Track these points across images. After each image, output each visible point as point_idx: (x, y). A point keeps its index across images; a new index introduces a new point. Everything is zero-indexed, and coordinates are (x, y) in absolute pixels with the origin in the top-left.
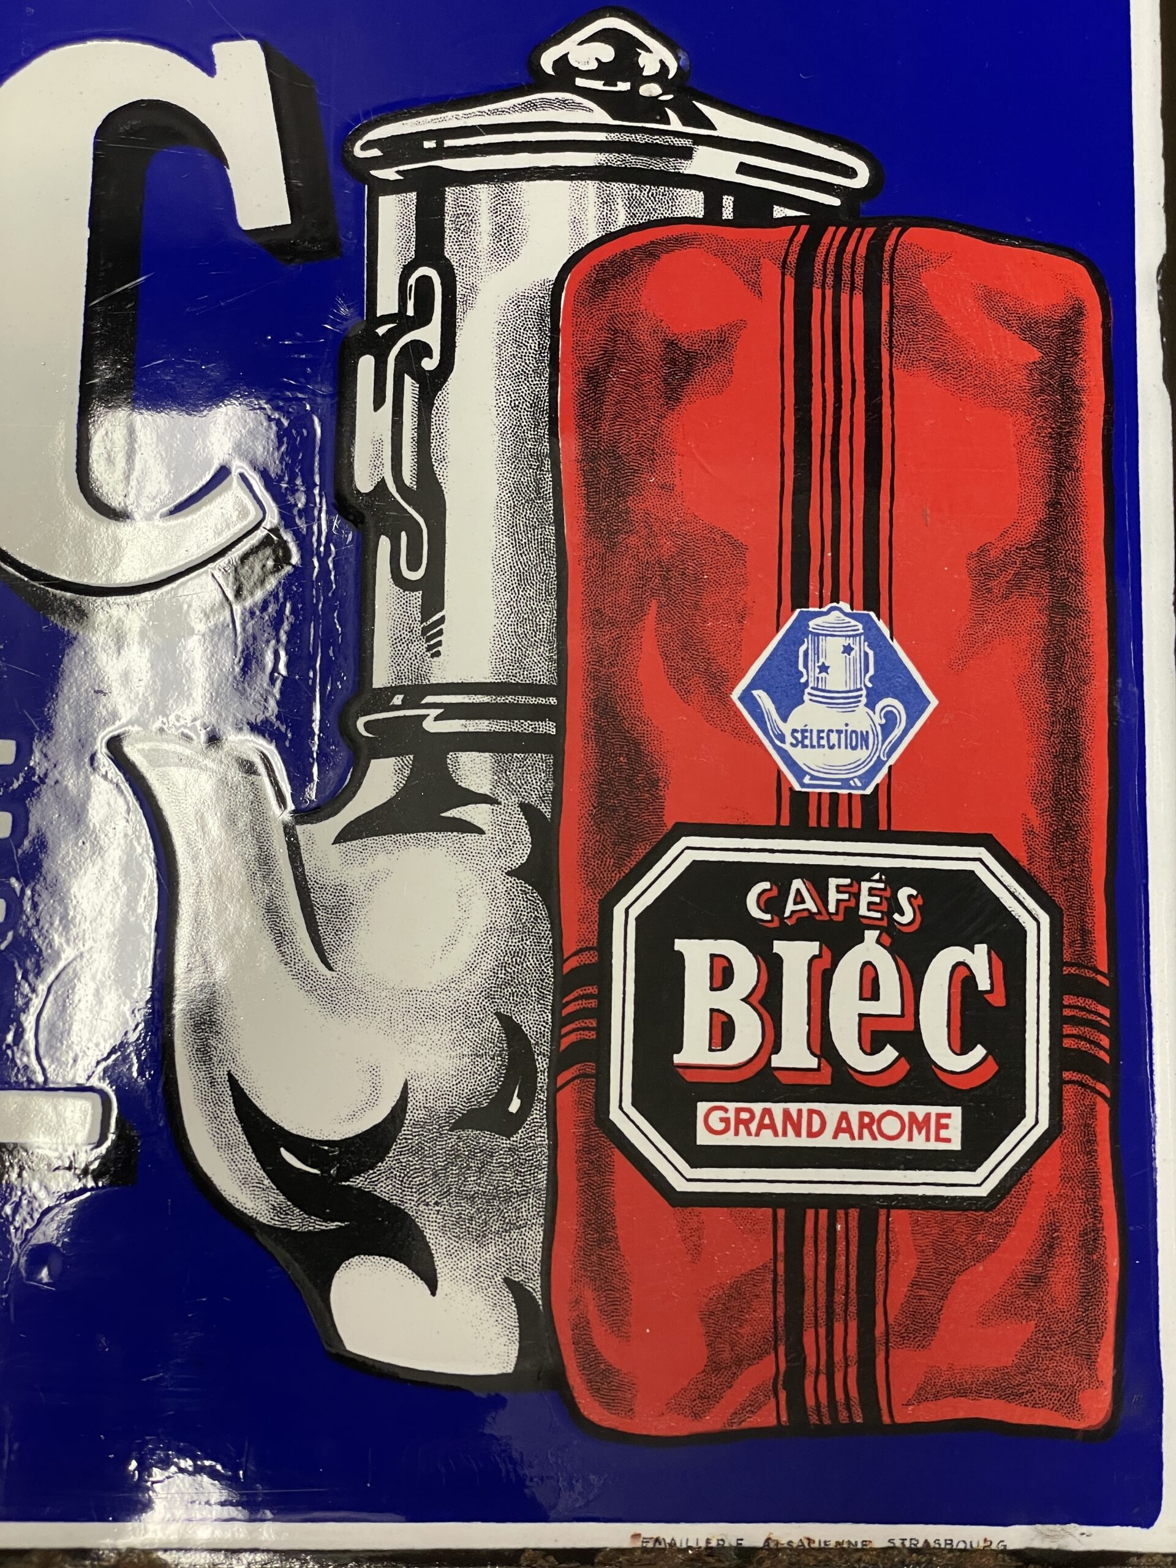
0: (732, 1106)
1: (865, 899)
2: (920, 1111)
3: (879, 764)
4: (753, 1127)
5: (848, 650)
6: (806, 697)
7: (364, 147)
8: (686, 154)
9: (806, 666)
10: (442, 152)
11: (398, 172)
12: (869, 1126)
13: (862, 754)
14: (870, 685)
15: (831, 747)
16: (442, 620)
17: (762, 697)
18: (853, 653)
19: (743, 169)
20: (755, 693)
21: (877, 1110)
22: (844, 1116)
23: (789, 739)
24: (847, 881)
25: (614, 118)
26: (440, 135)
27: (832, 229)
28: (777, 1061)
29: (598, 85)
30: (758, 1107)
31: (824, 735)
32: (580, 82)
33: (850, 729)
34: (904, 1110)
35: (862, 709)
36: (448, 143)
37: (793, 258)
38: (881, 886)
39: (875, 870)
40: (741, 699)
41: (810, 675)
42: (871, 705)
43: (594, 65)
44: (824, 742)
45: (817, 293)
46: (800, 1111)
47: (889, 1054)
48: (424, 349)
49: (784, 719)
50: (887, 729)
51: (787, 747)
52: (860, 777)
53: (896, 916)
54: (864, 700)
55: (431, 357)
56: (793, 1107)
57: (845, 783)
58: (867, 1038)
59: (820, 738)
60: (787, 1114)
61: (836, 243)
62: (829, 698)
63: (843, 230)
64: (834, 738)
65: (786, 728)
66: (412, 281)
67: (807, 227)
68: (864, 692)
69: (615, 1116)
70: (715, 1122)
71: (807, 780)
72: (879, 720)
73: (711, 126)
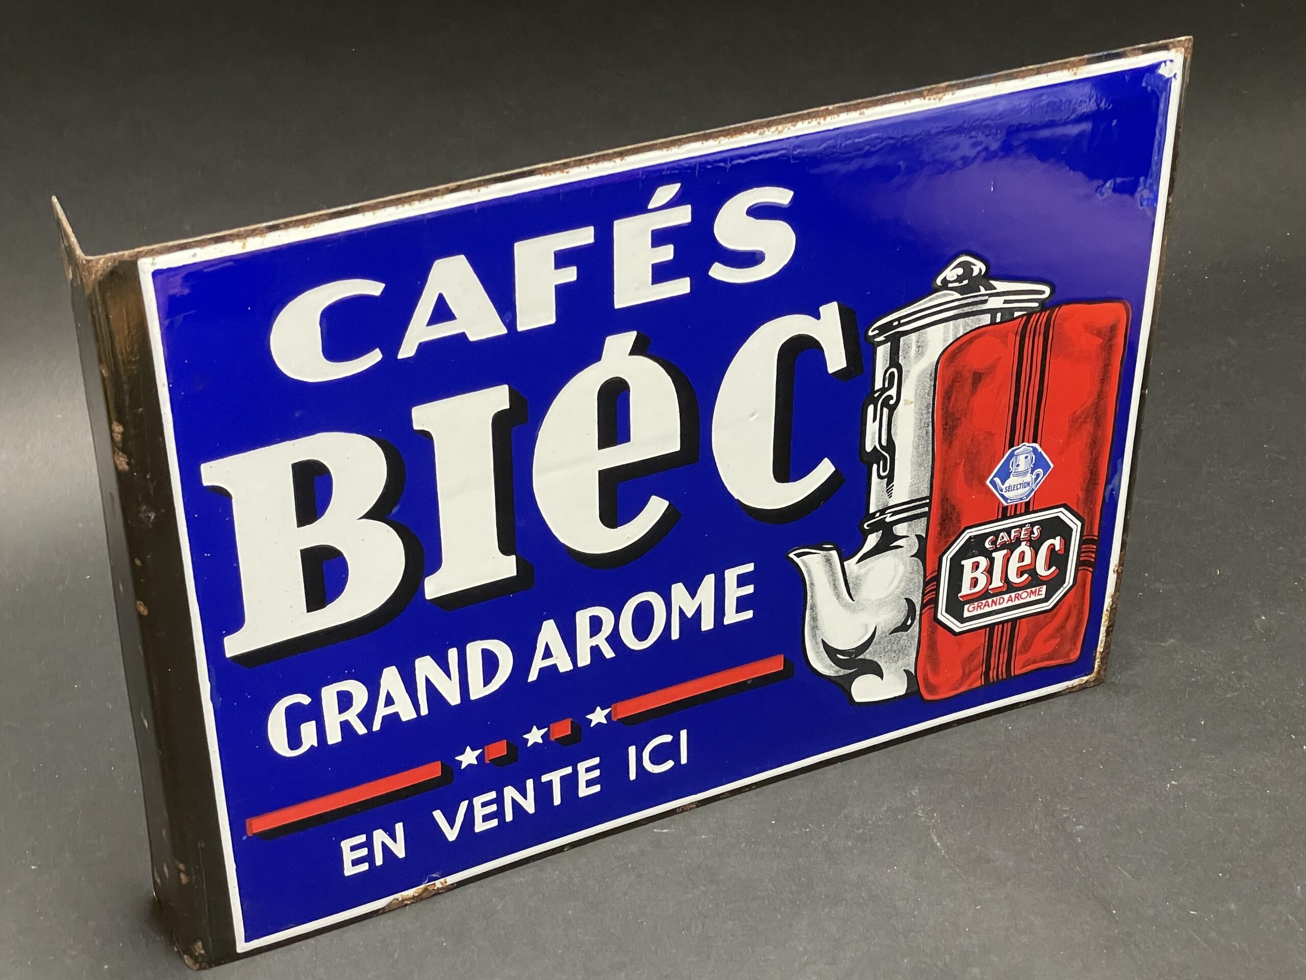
0: (976, 604)
1: (1023, 532)
2: (1033, 589)
3: (1033, 490)
4: (982, 607)
5: (1026, 457)
6: (1011, 476)
7: (872, 331)
8: (985, 301)
9: (1012, 466)
10: (900, 325)
11: (884, 337)
12: (1018, 598)
13: (1028, 488)
14: (1032, 466)
15: (1017, 489)
16: (893, 486)
17: (997, 480)
18: (1028, 458)
19: (1006, 302)
20: (995, 479)
21: (1020, 592)
22: (1010, 596)
23: (1004, 490)
24: (1018, 529)
25: (961, 295)
26: (899, 319)
27: (1034, 315)
28: (990, 587)
29: (956, 284)
30: (984, 602)
31: (1016, 486)
32: (950, 285)
33: (1024, 482)
34: (1029, 590)
35: (1029, 474)
36: (902, 321)
37: (1020, 329)
38: (1029, 527)
39: (1027, 524)
40: (990, 482)
41: (1013, 469)
42: (1032, 473)
43: (955, 277)
44: (1015, 488)
45: (1027, 339)
46: (997, 599)
47: (1026, 576)
48: (890, 397)
49: (1003, 484)
50: (1036, 479)
51: (1003, 493)
52: (1026, 496)
53: (1032, 536)
54: (1030, 472)
55: (893, 399)
56: (995, 599)
57: (1021, 499)
58: (1019, 573)
59: (1014, 487)
60: (993, 601)
61: (1036, 320)
62: (1018, 474)
63: (1038, 314)
64: (1019, 486)
65: (1003, 487)
66: (887, 375)
67: (1026, 317)
68: (1030, 469)
69: (940, 617)
70: (971, 609)
71: (1009, 501)
72: (1034, 477)
73: (995, 288)
